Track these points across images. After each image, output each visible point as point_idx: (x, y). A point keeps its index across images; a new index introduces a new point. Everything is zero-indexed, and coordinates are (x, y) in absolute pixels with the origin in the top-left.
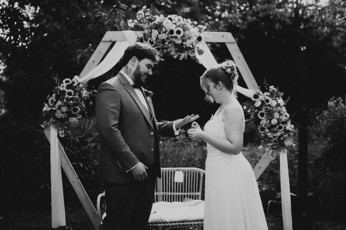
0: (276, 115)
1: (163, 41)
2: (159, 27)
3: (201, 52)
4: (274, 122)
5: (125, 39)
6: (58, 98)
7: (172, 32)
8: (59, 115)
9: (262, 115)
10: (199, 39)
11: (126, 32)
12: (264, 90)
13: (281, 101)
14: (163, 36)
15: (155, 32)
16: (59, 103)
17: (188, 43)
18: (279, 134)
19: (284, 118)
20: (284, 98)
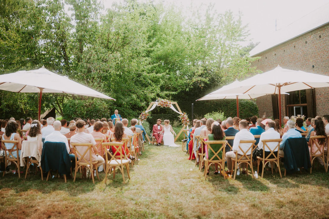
0: (185, 118)
1: (163, 104)
2: (162, 102)
3: (170, 106)
4: (185, 119)
5: (155, 103)
6: (142, 115)
7: (165, 103)
8: (142, 119)
9: (182, 118)
10: (170, 104)
11: (155, 102)
12: (183, 113)
13: (186, 115)
14: (163, 103)
15: (162, 103)
16: (143, 116)
17: (168, 105)
18: (186, 122)
19: (187, 119)
20: (187, 115)
